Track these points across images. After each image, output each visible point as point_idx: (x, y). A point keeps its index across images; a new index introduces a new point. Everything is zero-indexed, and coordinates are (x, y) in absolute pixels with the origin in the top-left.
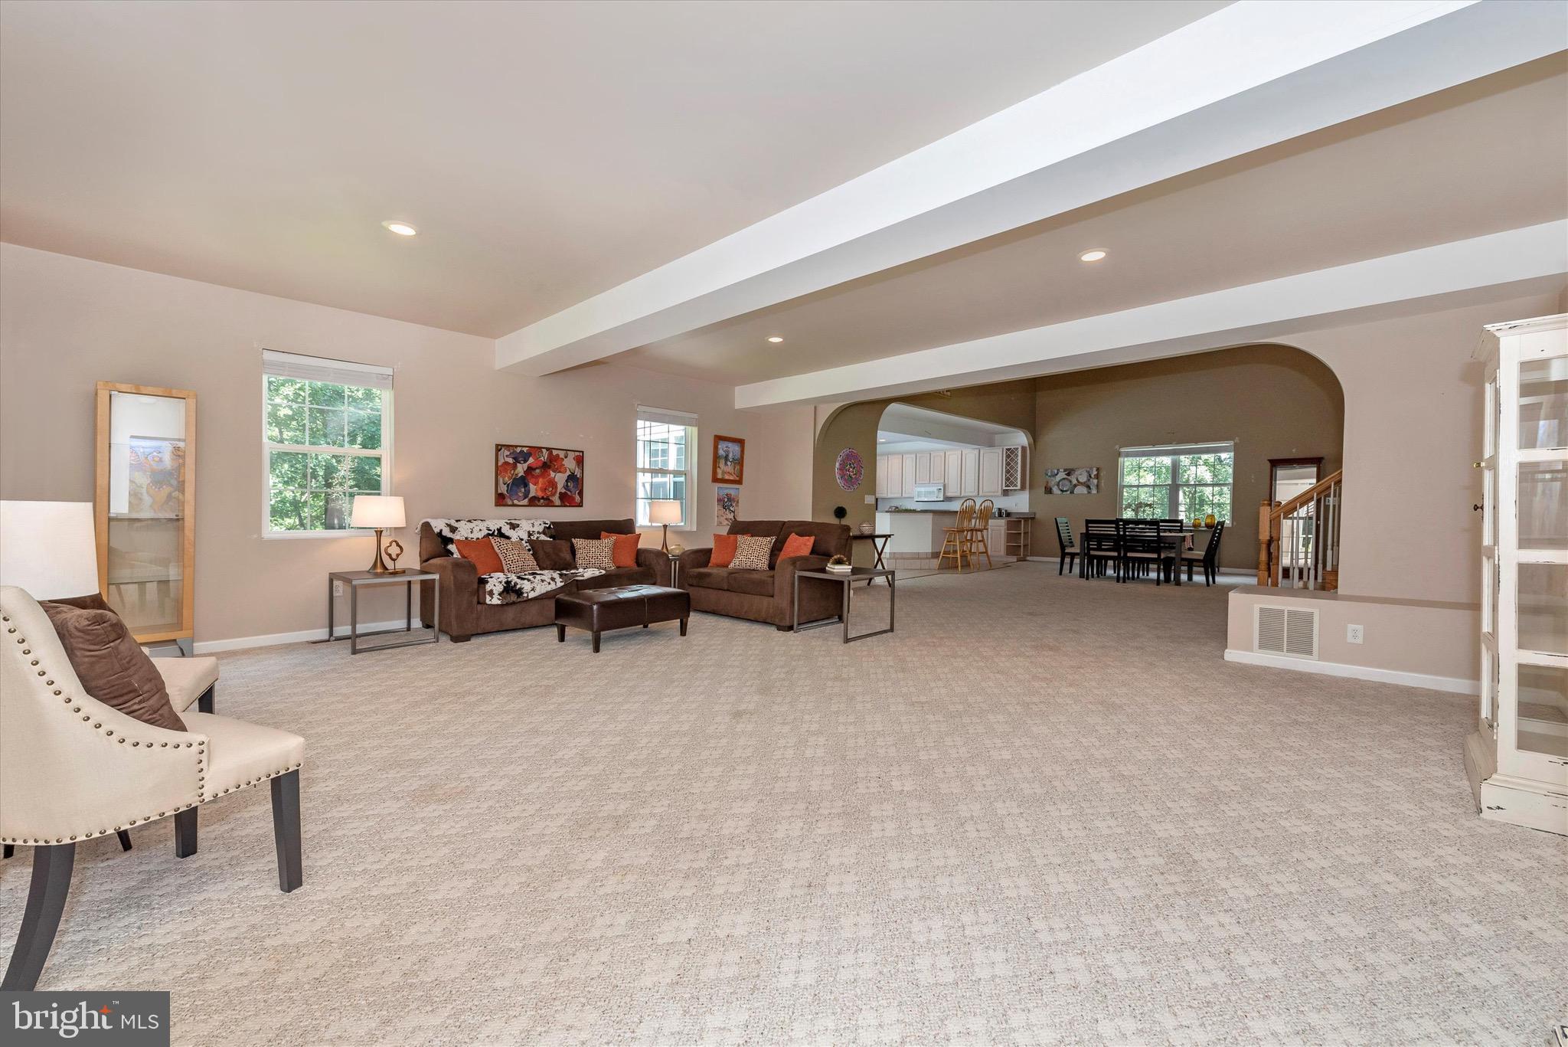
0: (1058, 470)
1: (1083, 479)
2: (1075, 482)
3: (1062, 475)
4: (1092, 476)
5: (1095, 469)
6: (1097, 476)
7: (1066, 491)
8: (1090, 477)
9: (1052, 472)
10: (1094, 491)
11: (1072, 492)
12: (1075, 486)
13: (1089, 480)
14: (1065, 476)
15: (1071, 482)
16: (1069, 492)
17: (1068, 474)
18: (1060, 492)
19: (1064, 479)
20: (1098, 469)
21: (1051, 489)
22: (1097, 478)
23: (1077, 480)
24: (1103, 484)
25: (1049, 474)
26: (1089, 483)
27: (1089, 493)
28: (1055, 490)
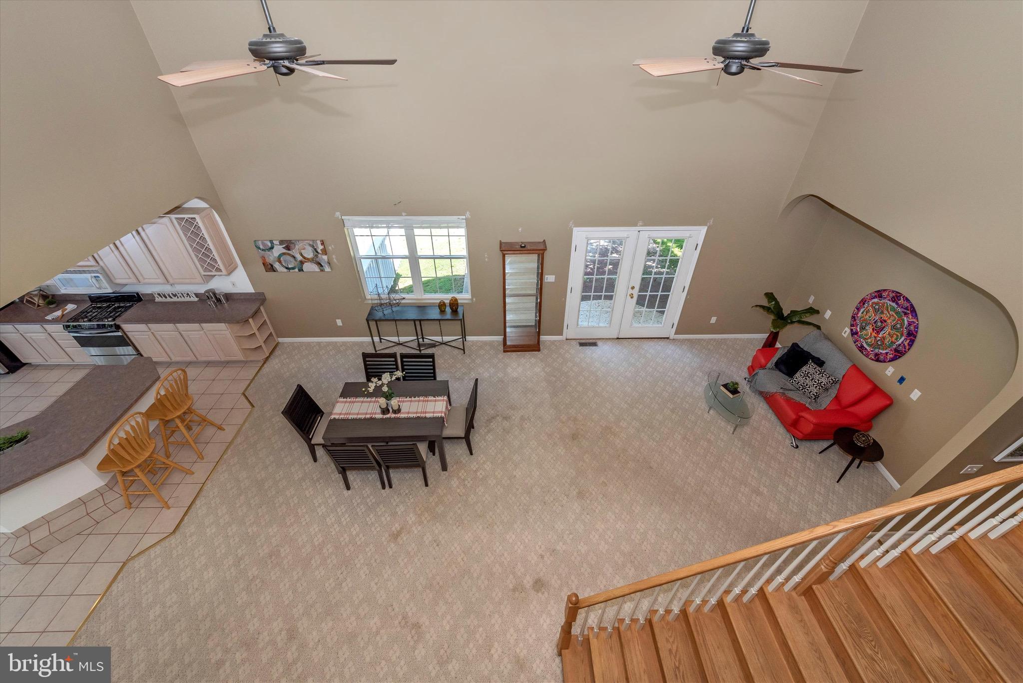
0: (271, 242)
1: (309, 254)
2: (299, 258)
3: (278, 250)
4: (319, 251)
5: (319, 243)
6: (325, 252)
7: (293, 268)
8: (317, 252)
9: (264, 244)
10: (327, 269)
11: (301, 270)
12: (302, 263)
13: (316, 256)
14: (285, 251)
15: (294, 257)
16: (297, 270)
17: (288, 248)
18: (286, 270)
19: (284, 254)
20: (323, 244)
21: (272, 266)
22: (326, 254)
23: (302, 255)
24: (335, 260)
25: (261, 247)
26: (318, 260)
27: (322, 271)
28: (277, 265)
